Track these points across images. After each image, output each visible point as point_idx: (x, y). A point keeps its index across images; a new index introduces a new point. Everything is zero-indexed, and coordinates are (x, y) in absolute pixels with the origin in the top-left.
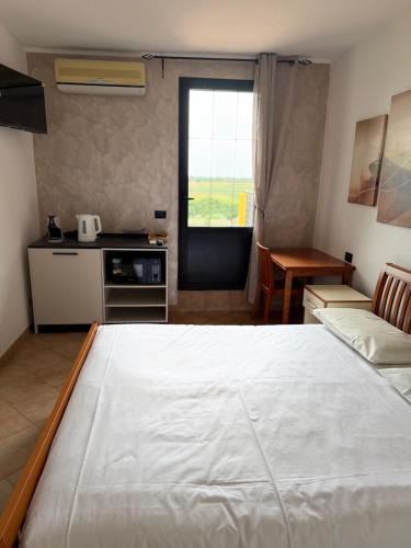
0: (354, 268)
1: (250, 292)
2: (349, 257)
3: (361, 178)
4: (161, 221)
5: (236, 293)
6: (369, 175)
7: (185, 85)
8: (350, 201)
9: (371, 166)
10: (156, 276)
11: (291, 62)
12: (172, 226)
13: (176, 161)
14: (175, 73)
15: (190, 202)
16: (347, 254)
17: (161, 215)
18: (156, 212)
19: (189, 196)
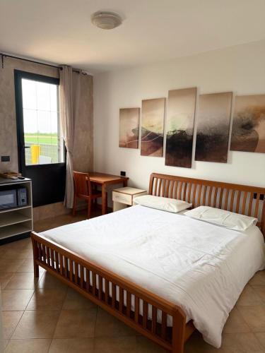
0: (128, 178)
1: (68, 202)
2: (123, 173)
3: (128, 135)
4: (6, 163)
5: (58, 205)
6: (132, 135)
7: (19, 75)
8: (121, 146)
9: (134, 131)
10: (23, 200)
11: (78, 72)
12: (13, 166)
13: (14, 123)
14: (10, 67)
15: (26, 149)
16: (122, 172)
17: (6, 159)
18: (2, 157)
19: (26, 145)
